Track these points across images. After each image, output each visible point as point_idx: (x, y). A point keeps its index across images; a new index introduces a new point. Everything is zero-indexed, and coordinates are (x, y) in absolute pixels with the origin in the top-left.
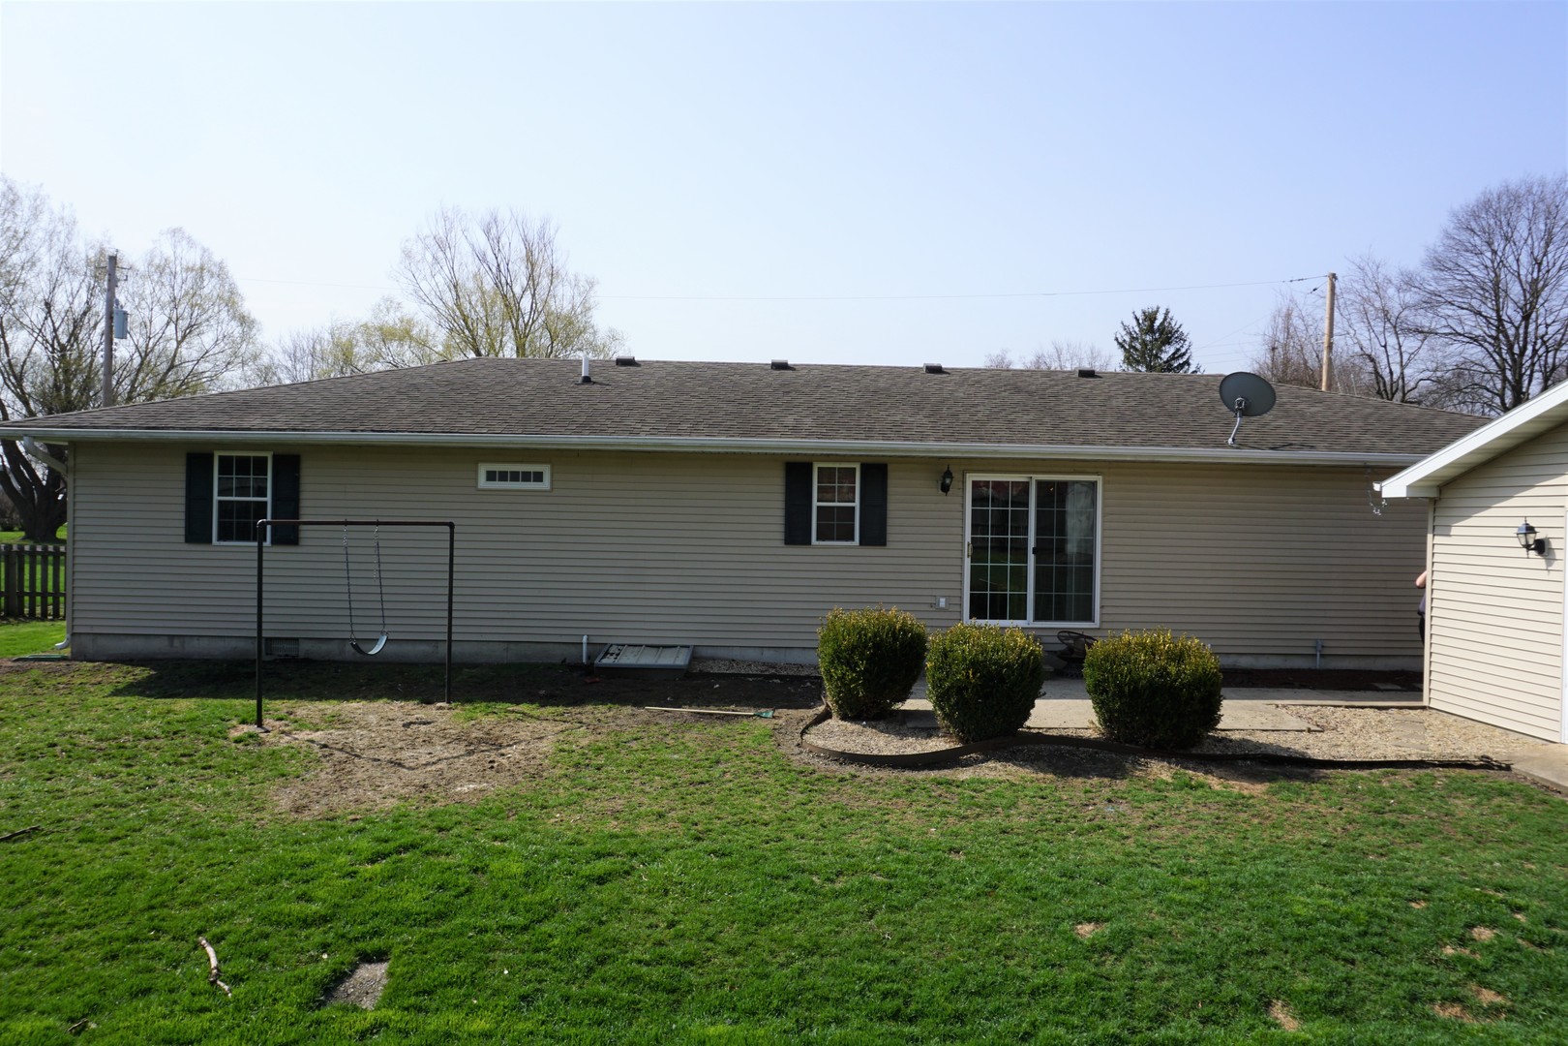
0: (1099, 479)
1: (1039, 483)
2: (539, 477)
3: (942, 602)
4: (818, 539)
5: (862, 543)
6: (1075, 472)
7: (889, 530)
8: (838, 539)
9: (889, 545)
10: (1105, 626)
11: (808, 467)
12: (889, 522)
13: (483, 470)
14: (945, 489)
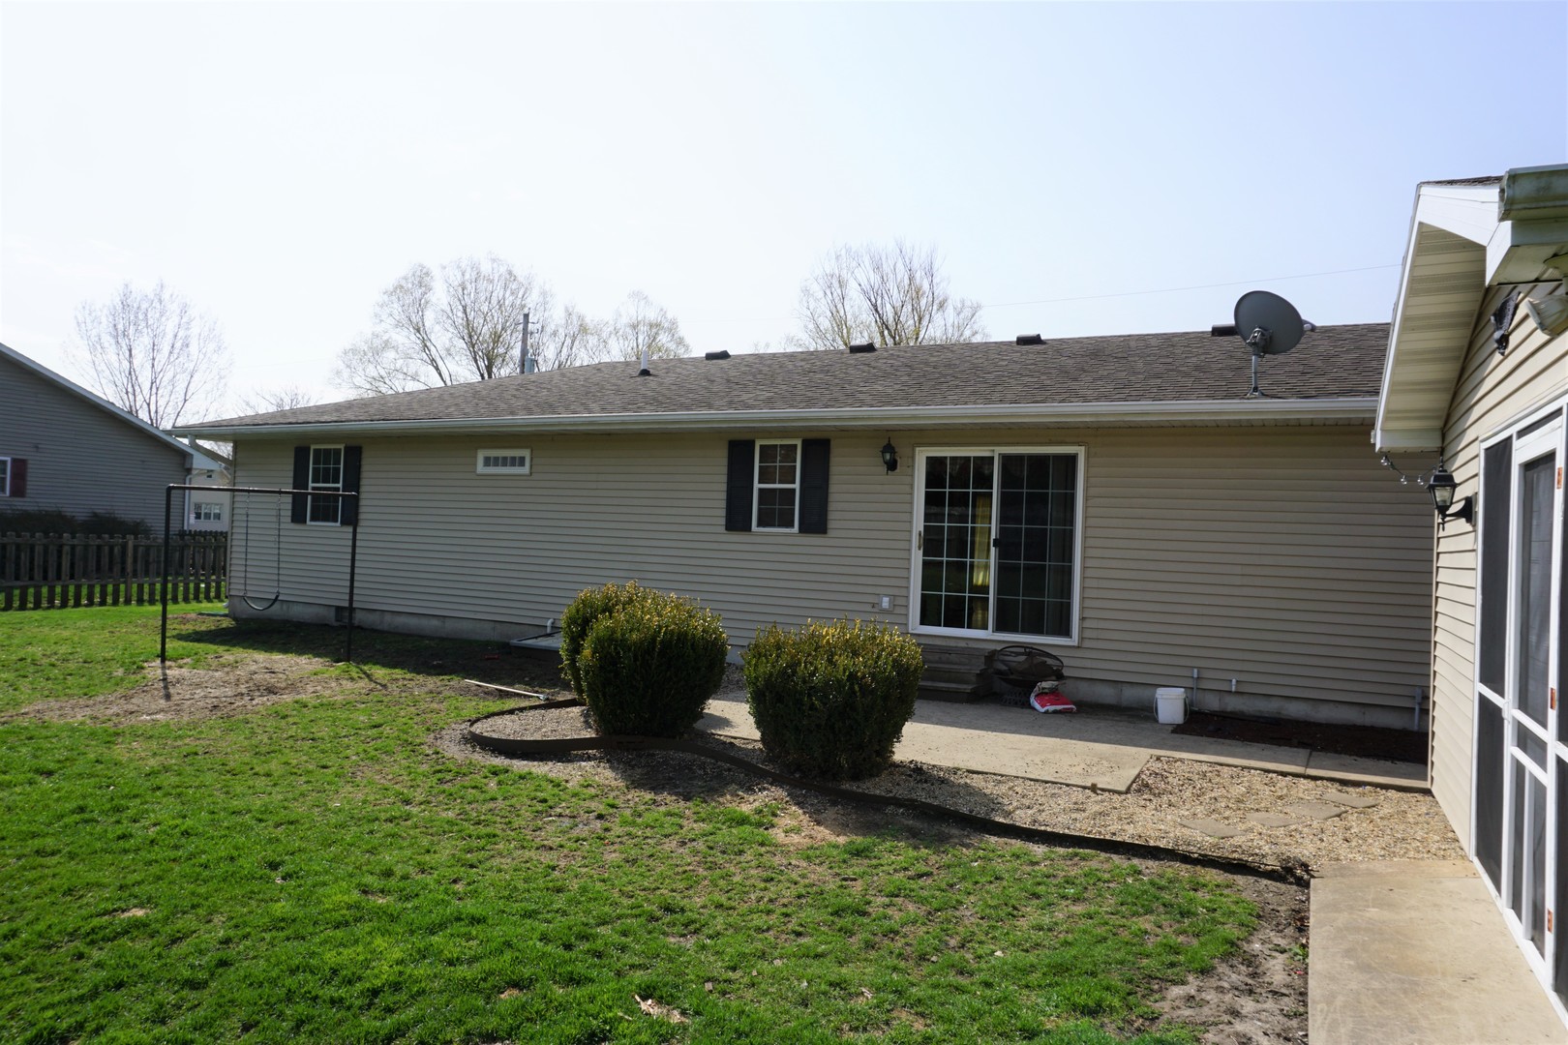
0: (1080, 451)
1: (1006, 459)
2: (522, 461)
3: (886, 602)
4: (759, 525)
5: (801, 530)
6: (1051, 443)
7: (831, 516)
8: (780, 526)
9: (831, 533)
10: (1087, 644)
11: (751, 444)
12: (832, 506)
13: (481, 455)
14: (892, 466)
